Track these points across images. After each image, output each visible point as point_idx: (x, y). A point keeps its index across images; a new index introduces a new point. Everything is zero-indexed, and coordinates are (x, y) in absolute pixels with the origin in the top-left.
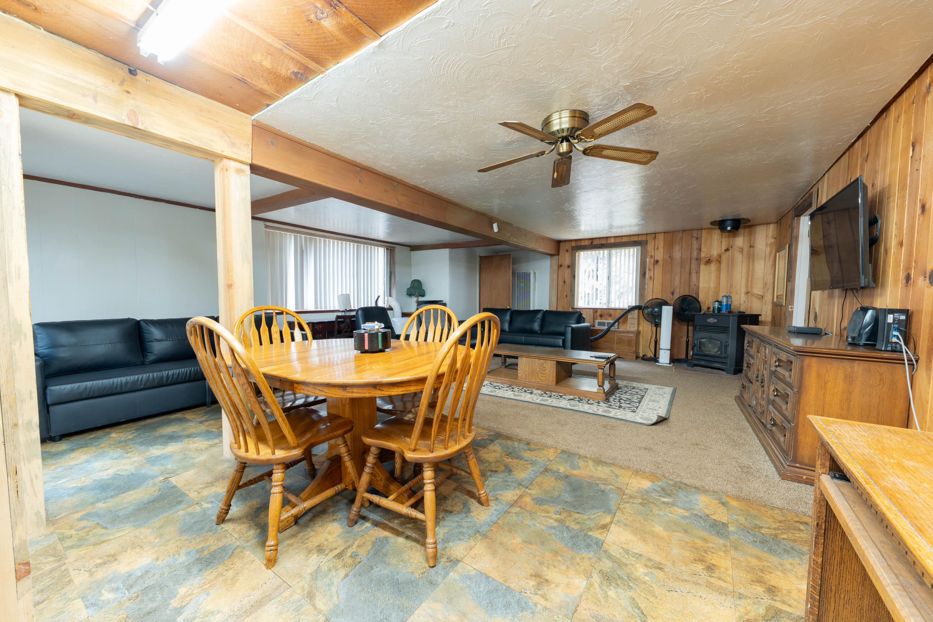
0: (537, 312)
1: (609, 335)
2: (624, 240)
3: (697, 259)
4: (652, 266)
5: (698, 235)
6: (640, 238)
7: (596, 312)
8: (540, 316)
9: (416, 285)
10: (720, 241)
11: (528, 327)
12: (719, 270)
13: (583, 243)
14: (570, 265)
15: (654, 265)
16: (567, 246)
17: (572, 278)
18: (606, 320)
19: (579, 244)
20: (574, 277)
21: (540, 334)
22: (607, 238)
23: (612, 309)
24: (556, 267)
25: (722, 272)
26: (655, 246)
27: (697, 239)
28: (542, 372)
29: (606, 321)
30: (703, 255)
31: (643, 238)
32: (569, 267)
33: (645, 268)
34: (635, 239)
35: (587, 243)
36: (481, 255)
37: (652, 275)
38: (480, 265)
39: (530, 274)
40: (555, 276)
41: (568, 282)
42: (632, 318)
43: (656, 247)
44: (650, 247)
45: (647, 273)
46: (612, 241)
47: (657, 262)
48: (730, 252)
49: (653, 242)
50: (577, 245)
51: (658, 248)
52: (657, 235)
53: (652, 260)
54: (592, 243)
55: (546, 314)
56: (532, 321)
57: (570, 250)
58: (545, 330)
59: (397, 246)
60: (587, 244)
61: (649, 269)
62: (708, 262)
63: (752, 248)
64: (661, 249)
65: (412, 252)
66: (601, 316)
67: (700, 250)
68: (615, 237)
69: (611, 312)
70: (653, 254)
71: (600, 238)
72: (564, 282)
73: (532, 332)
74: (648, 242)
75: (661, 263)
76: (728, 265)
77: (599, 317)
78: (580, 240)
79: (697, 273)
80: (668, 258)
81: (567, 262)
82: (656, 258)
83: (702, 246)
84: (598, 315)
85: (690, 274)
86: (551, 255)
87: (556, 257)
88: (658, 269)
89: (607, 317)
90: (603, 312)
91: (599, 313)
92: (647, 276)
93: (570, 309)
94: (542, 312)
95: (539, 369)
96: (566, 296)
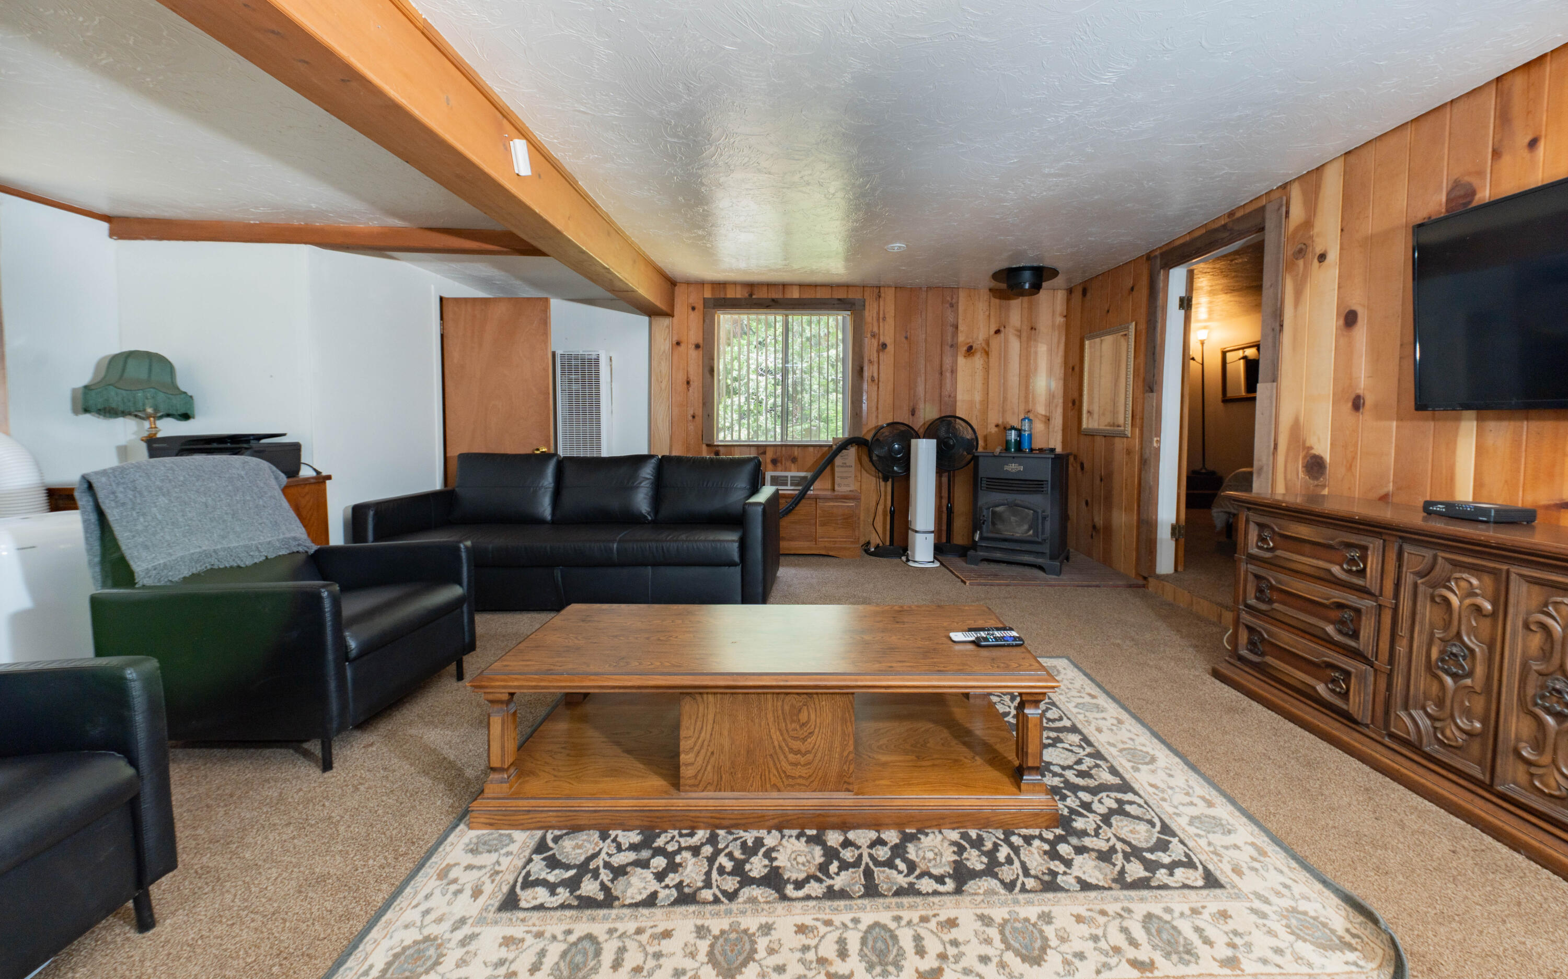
0: (637, 461)
1: (803, 508)
2: (821, 294)
3: (952, 346)
4: (875, 355)
5: (951, 298)
6: (851, 295)
7: (764, 453)
8: (647, 472)
10: (987, 313)
11: (614, 503)
12: (987, 369)
13: (729, 293)
14: (701, 342)
15: (877, 352)
16: (693, 294)
17: (708, 375)
18: (786, 470)
19: (719, 293)
20: (709, 371)
21: (654, 522)
22: (785, 286)
23: (798, 446)
24: (665, 346)
25: (991, 372)
26: (878, 313)
27: (951, 306)
28: (796, 745)
29: (789, 474)
30: (961, 338)
31: (856, 295)
32: (697, 346)
33: (863, 358)
34: (838, 294)
35: (738, 293)
36: (444, 296)
37: (875, 375)
38: (443, 324)
39: (597, 360)
40: (663, 367)
41: (696, 384)
42: (844, 465)
43: (881, 316)
44: (869, 314)
45: (866, 368)
46: (795, 294)
47: (884, 346)
48: (1002, 335)
49: (875, 305)
50: (716, 295)
51: (884, 318)
52: (881, 290)
53: (875, 342)
54: (751, 295)
55: (665, 464)
57: (700, 306)
58: (668, 511)
61: (870, 361)
62: (970, 350)
63: (1033, 331)
64: (891, 321)
66: (775, 462)
67: (957, 328)
69: (796, 452)
70: (875, 329)
71: (769, 285)
72: (688, 383)
73: (631, 520)
74: (866, 303)
75: (891, 348)
76: (1000, 359)
77: (770, 466)
78: (723, 284)
79: (952, 372)
80: (904, 339)
81: (693, 334)
82: (882, 339)
83: (960, 321)
84: (768, 460)
85: (941, 374)
86: (651, 312)
87: (666, 321)
88: (887, 361)
89: (789, 463)
90: (778, 454)
91: (770, 455)
92: (866, 374)
93: (704, 447)
94: (653, 461)
95: (782, 735)
96: (694, 417)
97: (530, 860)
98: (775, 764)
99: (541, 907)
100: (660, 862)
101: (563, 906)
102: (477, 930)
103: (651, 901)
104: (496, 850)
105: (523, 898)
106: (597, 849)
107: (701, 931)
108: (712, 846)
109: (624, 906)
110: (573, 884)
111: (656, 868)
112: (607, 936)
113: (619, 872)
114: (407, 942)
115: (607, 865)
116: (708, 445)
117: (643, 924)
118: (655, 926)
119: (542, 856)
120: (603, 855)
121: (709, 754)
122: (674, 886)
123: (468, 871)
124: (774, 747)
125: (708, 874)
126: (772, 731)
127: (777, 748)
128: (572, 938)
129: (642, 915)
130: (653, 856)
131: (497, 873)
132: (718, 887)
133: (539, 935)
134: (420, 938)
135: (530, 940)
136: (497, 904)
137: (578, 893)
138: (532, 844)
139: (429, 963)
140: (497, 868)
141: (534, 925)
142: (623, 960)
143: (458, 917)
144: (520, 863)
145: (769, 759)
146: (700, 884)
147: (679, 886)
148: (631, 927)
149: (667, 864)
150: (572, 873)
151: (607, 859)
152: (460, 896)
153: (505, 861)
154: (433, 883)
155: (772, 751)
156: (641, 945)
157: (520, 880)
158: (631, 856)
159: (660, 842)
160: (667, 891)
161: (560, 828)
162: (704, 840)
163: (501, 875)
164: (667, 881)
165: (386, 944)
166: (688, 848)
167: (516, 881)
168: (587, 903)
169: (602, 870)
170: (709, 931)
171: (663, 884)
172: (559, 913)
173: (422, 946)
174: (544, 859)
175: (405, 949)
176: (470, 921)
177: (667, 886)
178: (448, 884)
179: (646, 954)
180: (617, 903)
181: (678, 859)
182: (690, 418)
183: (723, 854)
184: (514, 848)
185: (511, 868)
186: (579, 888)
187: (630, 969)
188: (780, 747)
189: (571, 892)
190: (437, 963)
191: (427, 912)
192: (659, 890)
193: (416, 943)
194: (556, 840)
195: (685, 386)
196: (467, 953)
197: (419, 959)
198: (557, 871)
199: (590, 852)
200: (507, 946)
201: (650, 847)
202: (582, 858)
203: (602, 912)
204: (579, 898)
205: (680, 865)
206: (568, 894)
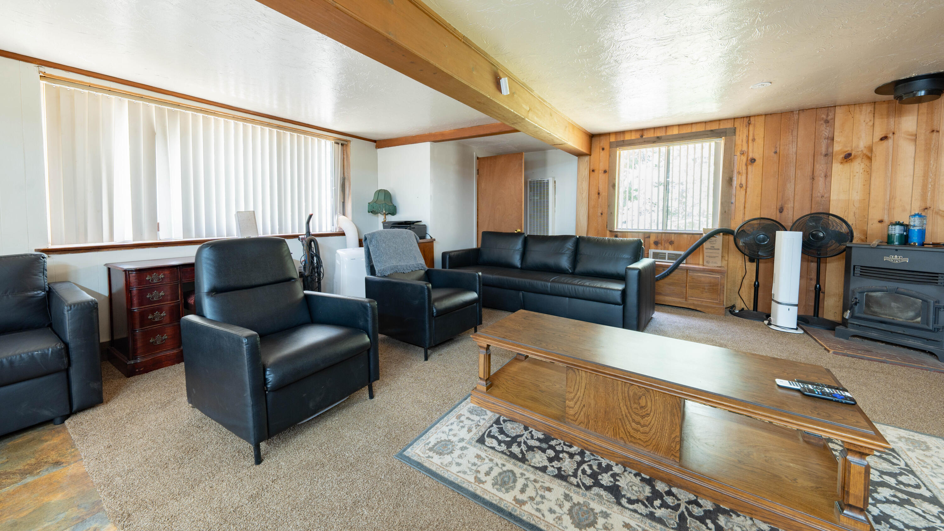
0: (565, 238)
1: (677, 275)
2: (695, 129)
3: (826, 155)
4: (744, 167)
5: (827, 115)
6: (723, 126)
7: (649, 237)
8: (570, 245)
9: (382, 197)
10: (871, 123)
11: (551, 261)
12: (869, 173)
13: (628, 137)
14: (607, 168)
15: (746, 165)
16: (604, 142)
17: (611, 188)
18: (665, 249)
19: (621, 138)
20: (614, 186)
21: (571, 273)
22: (666, 127)
23: (675, 233)
24: (586, 172)
25: (874, 175)
26: (748, 137)
27: (827, 122)
28: (638, 418)
29: (667, 252)
30: (837, 147)
31: (729, 125)
32: (605, 172)
33: (733, 171)
34: (715, 127)
35: (634, 136)
36: (480, 156)
37: (744, 182)
38: (478, 170)
39: (547, 183)
40: (585, 185)
41: (604, 194)
42: (713, 248)
43: (751, 138)
44: (740, 137)
45: (735, 179)
46: (675, 131)
47: (753, 161)
48: (890, 141)
49: (745, 131)
50: (619, 140)
51: (754, 140)
52: (752, 119)
53: (744, 158)
54: (642, 136)
55: (580, 241)
56: (559, 253)
57: (607, 147)
58: (580, 268)
59: (354, 141)
60: (633, 138)
61: (739, 173)
62: (848, 157)
63: (935, 133)
64: (760, 141)
65: (379, 150)
66: (656, 243)
67: (833, 140)
68: (679, 125)
70: (745, 148)
71: (655, 128)
72: (599, 194)
73: (558, 271)
74: (737, 130)
75: (759, 162)
76: (887, 162)
77: (653, 246)
78: (623, 132)
79: (826, 176)
80: (773, 154)
81: (602, 165)
82: (751, 156)
83: (836, 134)
84: (652, 242)
85: (813, 179)
86: (579, 155)
87: (587, 158)
88: (755, 171)
89: (665, 245)
90: (659, 238)
91: (653, 239)
92: (735, 183)
93: (608, 232)
94: (574, 239)
95: (627, 409)
96: (602, 214)
97: (492, 426)
98: (623, 426)
99: (493, 448)
100: (551, 453)
101: (502, 452)
102: (468, 446)
103: (544, 469)
104: (479, 416)
105: (487, 441)
106: (522, 433)
107: (567, 497)
108: (581, 457)
109: (530, 465)
110: (509, 445)
111: (549, 455)
112: (520, 476)
113: (531, 448)
114: (443, 439)
115: (525, 443)
116: (610, 231)
117: (538, 479)
118: (544, 483)
119: (497, 426)
120: (524, 437)
121: (582, 405)
122: (556, 468)
123: (467, 420)
124: (622, 415)
125: (576, 470)
126: (621, 405)
127: (624, 416)
128: (505, 469)
129: (538, 474)
130: (548, 449)
131: (479, 425)
132: (580, 479)
133: (491, 460)
134: (447, 439)
135: (487, 460)
136: (476, 439)
137: (510, 449)
138: (494, 419)
139: (449, 451)
140: (479, 423)
141: (490, 455)
142: (526, 490)
143: (461, 437)
144: (488, 425)
145: (619, 421)
146: (571, 473)
147: (559, 469)
148: (532, 477)
149: (555, 456)
150: (509, 439)
151: (526, 440)
152: (463, 429)
153: (482, 422)
154: (454, 419)
155: (621, 417)
156: (535, 487)
157: (487, 432)
158: (537, 444)
159: (553, 443)
160: (552, 469)
161: (507, 417)
162: (577, 452)
163: (480, 427)
164: (553, 464)
165: (435, 436)
166: (567, 453)
167: (485, 432)
168: (513, 456)
169: (522, 444)
170: (572, 499)
171: (551, 464)
172: (500, 455)
173: (447, 443)
174: (497, 427)
175: (441, 441)
176: (466, 441)
177: (553, 466)
178: (460, 422)
179: (537, 494)
180: (527, 462)
181: (561, 455)
182: (600, 214)
183: (586, 464)
184: (486, 417)
185: (484, 425)
186: (511, 448)
187: (528, 496)
188: (626, 416)
189: (507, 448)
190: (451, 452)
191: (451, 430)
192: (549, 466)
193: (445, 440)
194: (504, 421)
195: (597, 195)
196: (463, 453)
197: (446, 447)
198: (502, 436)
199: (518, 433)
200: (477, 458)
201: (548, 444)
202: (515, 434)
203: (520, 464)
204: (510, 452)
205: (562, 459)
206: (506, 448)
